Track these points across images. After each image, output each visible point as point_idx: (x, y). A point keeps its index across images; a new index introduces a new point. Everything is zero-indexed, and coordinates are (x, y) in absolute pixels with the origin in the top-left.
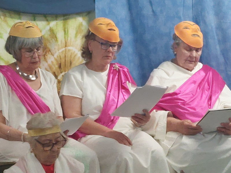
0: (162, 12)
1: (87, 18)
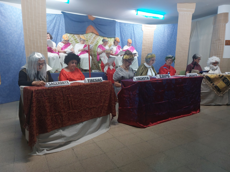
0: (126, 38)
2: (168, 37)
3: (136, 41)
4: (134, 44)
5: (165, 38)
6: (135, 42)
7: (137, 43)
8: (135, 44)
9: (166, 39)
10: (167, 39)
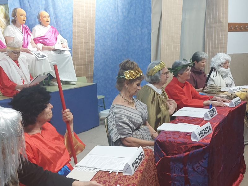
0: (33, 6)
1: (4, 6)
2: (124, 10)
3: (59, 14)
4: (54, 21)
5: (118, 11)
6: (56, 17)
7: (62, 20)
8: (56, 22)
9: (121, 14)
10: (123, 13)
